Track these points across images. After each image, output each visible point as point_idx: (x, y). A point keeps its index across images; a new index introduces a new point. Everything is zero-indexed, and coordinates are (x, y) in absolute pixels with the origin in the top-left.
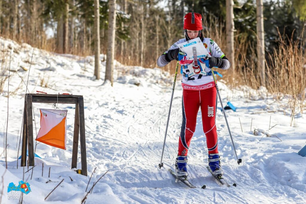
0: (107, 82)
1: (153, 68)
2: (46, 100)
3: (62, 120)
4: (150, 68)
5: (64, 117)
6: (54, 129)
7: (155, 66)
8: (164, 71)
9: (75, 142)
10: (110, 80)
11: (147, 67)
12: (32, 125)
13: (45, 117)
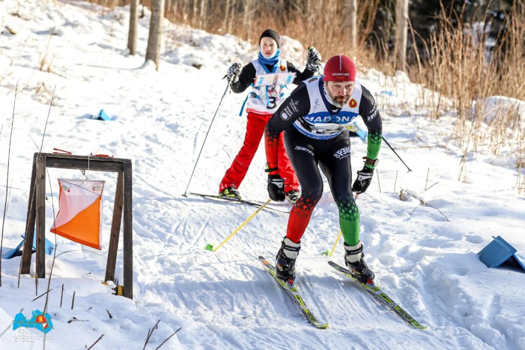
0: (148, 64)
1: (223, 34)
2: (69, 165)
3: (94, 201)
4: (219, 33)
5: (98, 196)
6: (82, 215)
7: (227, 32)
8: (241, 39)
9: (114, 235)
10: (155, 61)
11: (214, 33)
12: (44, 207)
13: (66, 192)
